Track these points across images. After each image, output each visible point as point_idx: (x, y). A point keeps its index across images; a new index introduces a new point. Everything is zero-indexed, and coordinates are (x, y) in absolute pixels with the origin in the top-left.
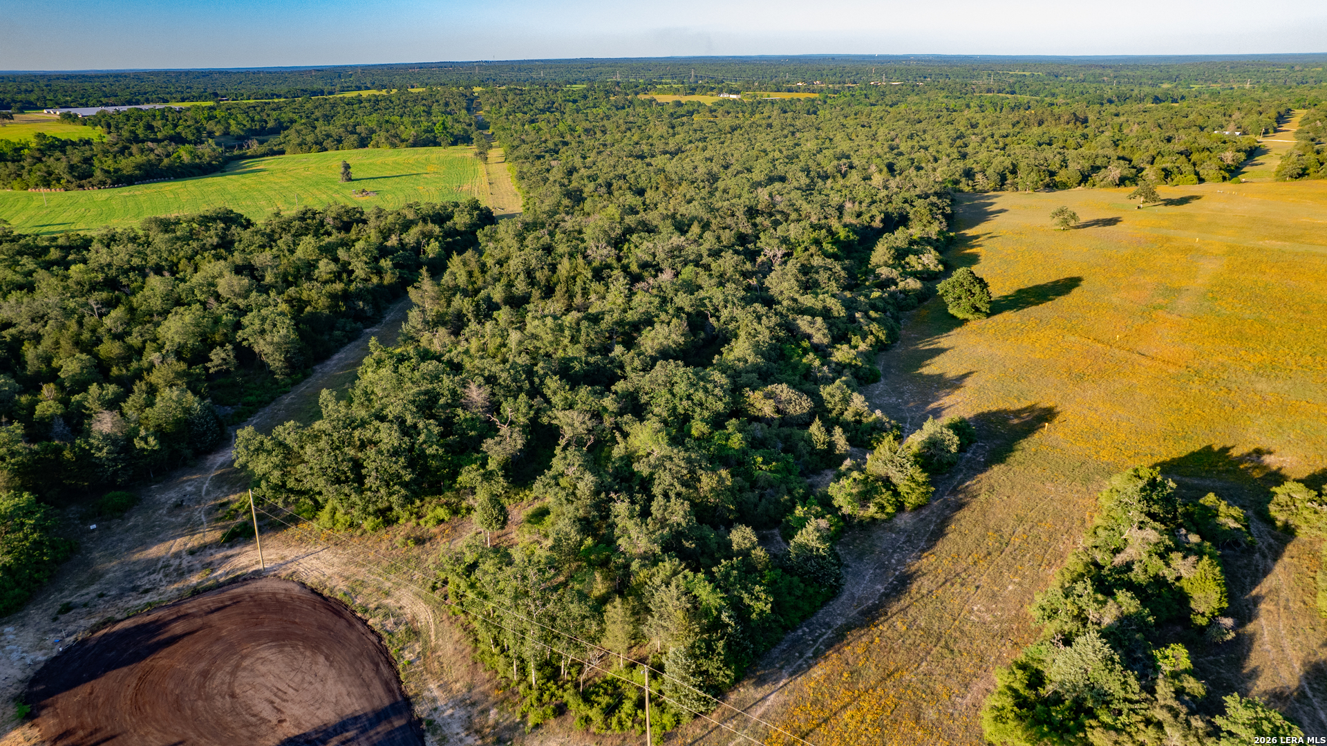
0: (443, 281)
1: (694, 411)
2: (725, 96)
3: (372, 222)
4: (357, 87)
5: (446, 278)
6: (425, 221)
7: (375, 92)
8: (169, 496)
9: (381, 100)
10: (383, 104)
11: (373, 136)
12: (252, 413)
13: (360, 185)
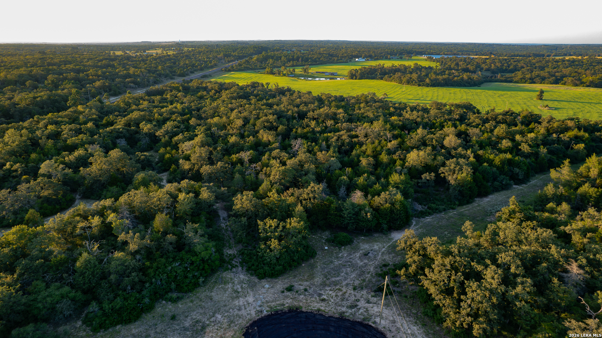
0: (579, 171)
3: (545, 124)
4: (564, 54)
5: (582, 169)
6: (579, 129)
7: (575, 57)
8: (365, 247)
9: (576, 61)
10: (577, 63)
11: (564, 79)
12: (430, 214)
13: (546, 103)
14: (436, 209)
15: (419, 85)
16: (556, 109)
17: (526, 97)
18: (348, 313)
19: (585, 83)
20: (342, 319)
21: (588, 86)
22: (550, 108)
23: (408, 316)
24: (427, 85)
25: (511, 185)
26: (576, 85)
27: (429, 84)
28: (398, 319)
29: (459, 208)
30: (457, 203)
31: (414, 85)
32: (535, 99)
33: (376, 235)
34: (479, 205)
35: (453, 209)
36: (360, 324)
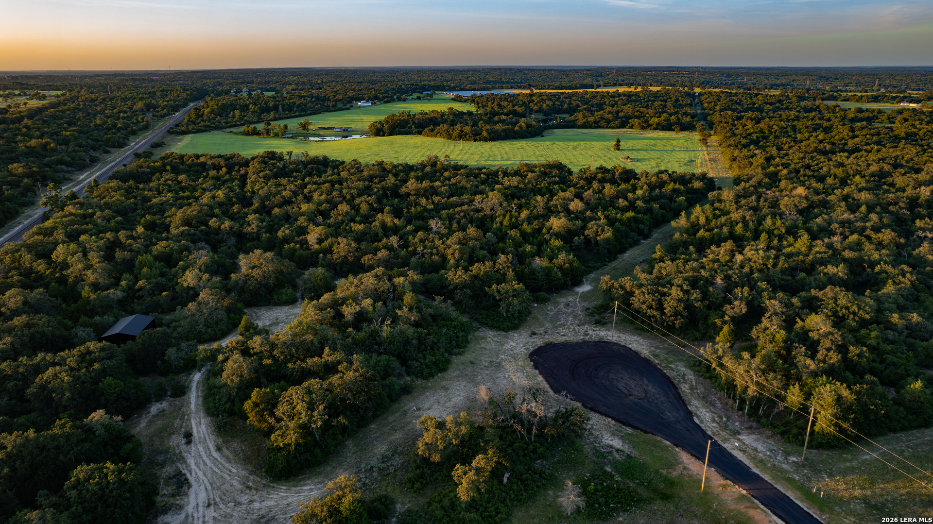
0: (692, 220)
1: (848, 316)
2: (905, 105)
3: (643, 179)
4: (615, 84)
5: (693, 218)
6: (675, 183)
7: (628, 89)
8: (563, 300)
9: (633, 95)
10: (634, 98)
11: (630, 121)
12: (592, 272)
13: (626, 154)
14: (594, 267)
15: (475, 140)
16: (638, 160)
17: (602, 148)
18: (587, 338)
19: (652, 125)
20: (585, 342)
21: (655, 129)
22: (633, 160)
23: (626, 332)
24: (486, 140)
25: (640, 240)
26: (643, 128)
27: (487, 138)
28: (621, 335)
29: (610, 264)
30: (607, 260)
31: (468, 140)
32: (612, 149)
33: (564, 292)
34: (624, 260)
35: (606, 265)
36: (600, 342)
